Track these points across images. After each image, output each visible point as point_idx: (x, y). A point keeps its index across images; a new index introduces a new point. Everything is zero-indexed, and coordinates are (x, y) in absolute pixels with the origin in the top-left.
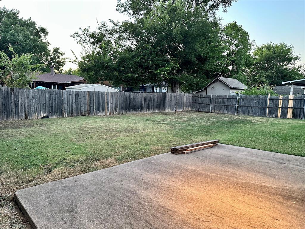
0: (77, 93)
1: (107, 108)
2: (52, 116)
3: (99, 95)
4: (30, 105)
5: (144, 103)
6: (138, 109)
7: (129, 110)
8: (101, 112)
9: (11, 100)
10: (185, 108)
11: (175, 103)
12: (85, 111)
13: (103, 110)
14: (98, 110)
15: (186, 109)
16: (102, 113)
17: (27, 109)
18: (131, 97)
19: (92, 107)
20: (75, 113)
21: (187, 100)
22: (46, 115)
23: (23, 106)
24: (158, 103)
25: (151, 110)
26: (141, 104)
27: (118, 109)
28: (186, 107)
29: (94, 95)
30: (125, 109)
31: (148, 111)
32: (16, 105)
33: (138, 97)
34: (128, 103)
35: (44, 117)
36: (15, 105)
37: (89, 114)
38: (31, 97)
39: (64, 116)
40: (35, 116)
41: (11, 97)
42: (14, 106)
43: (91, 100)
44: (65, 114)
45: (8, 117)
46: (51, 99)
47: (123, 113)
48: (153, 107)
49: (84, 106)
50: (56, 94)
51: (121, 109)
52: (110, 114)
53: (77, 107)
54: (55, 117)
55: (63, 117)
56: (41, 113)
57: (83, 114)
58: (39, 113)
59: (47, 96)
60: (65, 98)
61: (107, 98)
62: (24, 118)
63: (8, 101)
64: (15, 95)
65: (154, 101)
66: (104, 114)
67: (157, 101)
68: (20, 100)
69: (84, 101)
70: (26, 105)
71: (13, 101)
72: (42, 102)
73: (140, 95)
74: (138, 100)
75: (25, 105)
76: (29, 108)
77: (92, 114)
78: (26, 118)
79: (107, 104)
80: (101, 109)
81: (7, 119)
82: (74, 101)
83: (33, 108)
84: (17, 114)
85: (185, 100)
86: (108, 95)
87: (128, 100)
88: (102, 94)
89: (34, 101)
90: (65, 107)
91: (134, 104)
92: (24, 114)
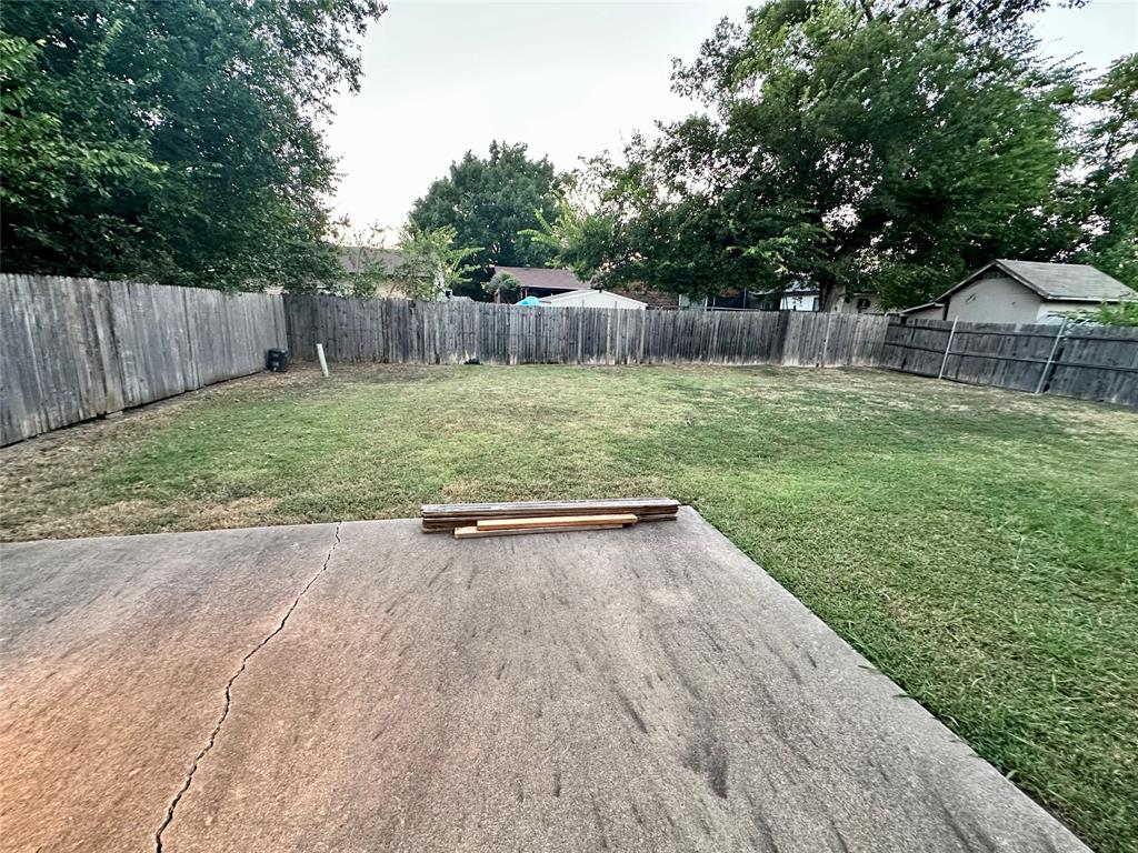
0: (540, 313)
1: (611, 348)
2: (486, 360)
3: (592, 318)
4: (443, 335)
5: (715, 338)
6: (698, 354)
7: (671, 356)
8: (595, 356)
9: (411, 324)
10: (854, 359)
11: (819, 342)
12: (556, 354)
13: (601, 352)
14: (588, 352)
15: (857, 361)
16: (598, 359)
17: (438, 344)
18: (678, 323)
19: (573, 345)
20: (535, 355)
21: (865, 333)
22: (474, 357)
23: (432, 337)
24: (764, 341)
25: (737, 357)
26: (706, 342)
27: (640, 353)
28: (861, 355)
29: (580, 317)
30: (659, 353)
31: (728, 361)
32: (420, 336)
33: (699, 323)
34: (670, 336)
35: (471, 362)
36: (418, 334)
37: (565, 360)
38: (446, 320)
39: (511, 362)
40: (453, 358)
41: (411, 318)
42: (415, 337)
43: (573, 328)
44: (512, 357)
45: (405, 357)
46: (484, 324)
47: (653, 362)
48: (744, 350)
49: (555, 341)
50: (494, 313)
51: (647, 352)
52: (617, 363)
53: (538, 344)
54: (492, 363)
55: (508, 363)
56: (464, 353)
57: (552, 359)
58: (462, 354)
59: (477, 317)
60: (514, 322)
61: (612, 323)
62: (433, 361)
63: (406, 326)
64: (417, 314)
65: (749, 333)
66: (602, 362)
67: (759, 334)
68: (426, 325)
69: (556, 330)
70: (437, 334)
71: (414, 327)
72: (467, 330)
73: (704, 317)
74: (696, 331)
75: (435, 336)
76: (443, 343)
77: (572, 360)
78: (437, 362)
79: (612, 339)
80: (595, 349)
81: (404, 361)
82: (533, 329)
83: (450, 342)
84: (421, 352)
85: (858, 336)
86: (614, 317)
87: (671, 329)
88: (600, 314)
89: (451, 326)
90: (514, 345)
91: (684, 340)
92: (433, 353)
